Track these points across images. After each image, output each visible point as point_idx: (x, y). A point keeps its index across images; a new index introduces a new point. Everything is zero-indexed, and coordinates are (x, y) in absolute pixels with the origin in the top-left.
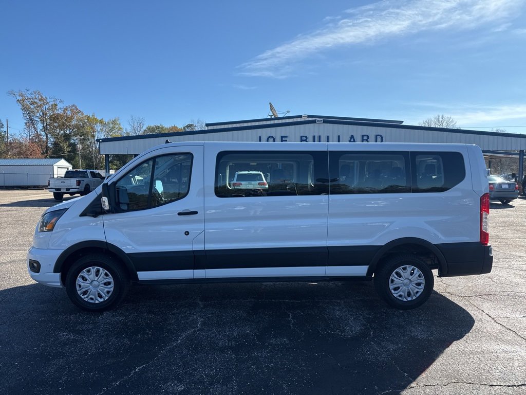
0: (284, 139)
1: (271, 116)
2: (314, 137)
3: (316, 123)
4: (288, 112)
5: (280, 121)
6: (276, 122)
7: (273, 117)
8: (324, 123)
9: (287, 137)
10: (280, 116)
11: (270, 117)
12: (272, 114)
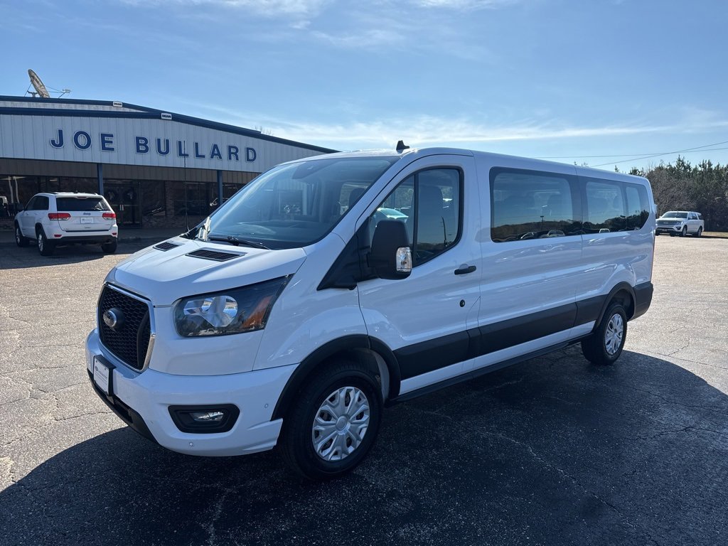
0: (106, 139)
1: (34, 94)
2: (159, 140)
3: (160, 118)
4: (68, 91)
5: (49, 106)
6: (41, 106)
7: (37, 96)
8: (173, 120)
9: (112, 136)
10: (53, 96)
11: (31, 96)
12: (36, 92)
